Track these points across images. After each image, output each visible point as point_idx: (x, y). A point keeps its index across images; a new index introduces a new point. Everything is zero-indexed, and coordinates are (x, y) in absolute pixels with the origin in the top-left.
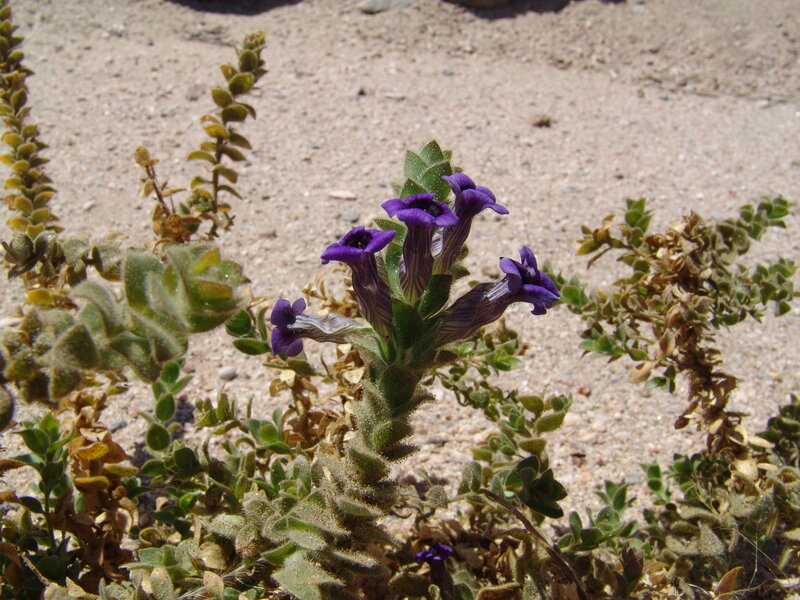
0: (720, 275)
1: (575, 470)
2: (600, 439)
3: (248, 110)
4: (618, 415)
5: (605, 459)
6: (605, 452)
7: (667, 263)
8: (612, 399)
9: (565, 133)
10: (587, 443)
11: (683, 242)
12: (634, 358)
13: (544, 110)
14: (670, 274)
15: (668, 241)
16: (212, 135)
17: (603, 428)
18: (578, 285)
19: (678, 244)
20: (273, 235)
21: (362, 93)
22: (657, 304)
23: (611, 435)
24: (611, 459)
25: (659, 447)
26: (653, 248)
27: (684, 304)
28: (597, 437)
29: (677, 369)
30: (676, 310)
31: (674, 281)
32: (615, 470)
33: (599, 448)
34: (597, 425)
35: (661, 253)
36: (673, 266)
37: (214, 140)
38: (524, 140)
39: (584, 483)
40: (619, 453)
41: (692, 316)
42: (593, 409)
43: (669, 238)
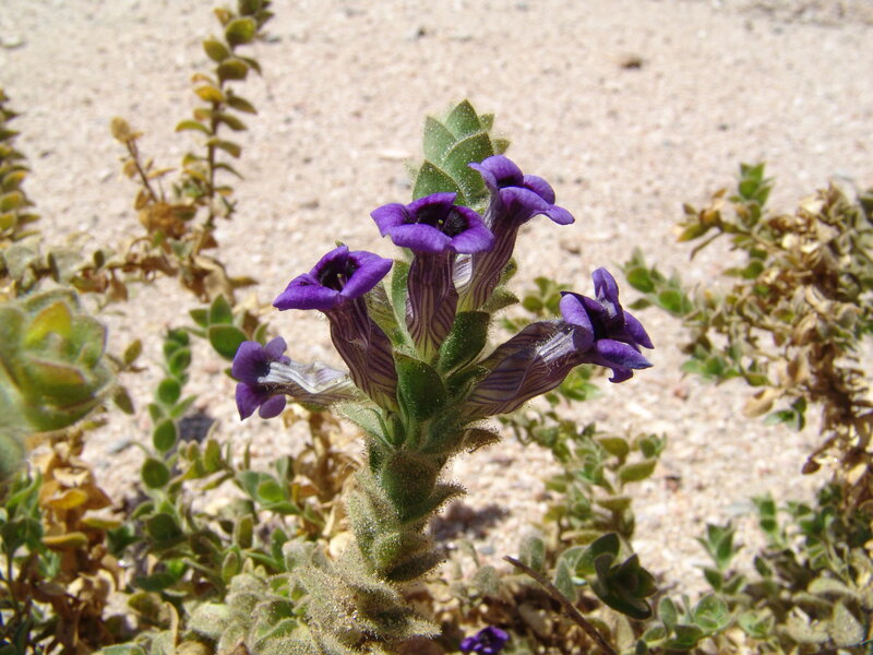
0: (861, 263)
1: (669, 497)
2: (700, 456)
3: (248, 65)
4: (720, 424)
5: (705, 482)
6: (705, 473)
7: (797, 256)
8: (714, 403)
9: (659, 76)
10: (683, 460)
11: (819, 227)
12: (751, 382)
13: (633, 49)
14: (801, 270)
15: (798, 226)
16: (206, 99)
17: (702, 442)
18: (678, 288)
19: (812, 229)
20: (314, 205)
21: (422, 33)
22: (784, 313)
23: (713, 450)
24: (713, 482)
25: (772, 466)
26: (776, 232)
27: (821, 316)
28: (696, 453)
29: (808, 399)
30: (809, 323)
31: (807, 281)
32: (716, 497)
33: (698, 467)
34: (696, 437)
35: (788, 240)
36: (805, 261)
37: (209, 106)
38: (610, 85)
39: (679, 514)
40: (722, 473)
41: (832, 332)
42: (692, 416)
43: (800, 221)
